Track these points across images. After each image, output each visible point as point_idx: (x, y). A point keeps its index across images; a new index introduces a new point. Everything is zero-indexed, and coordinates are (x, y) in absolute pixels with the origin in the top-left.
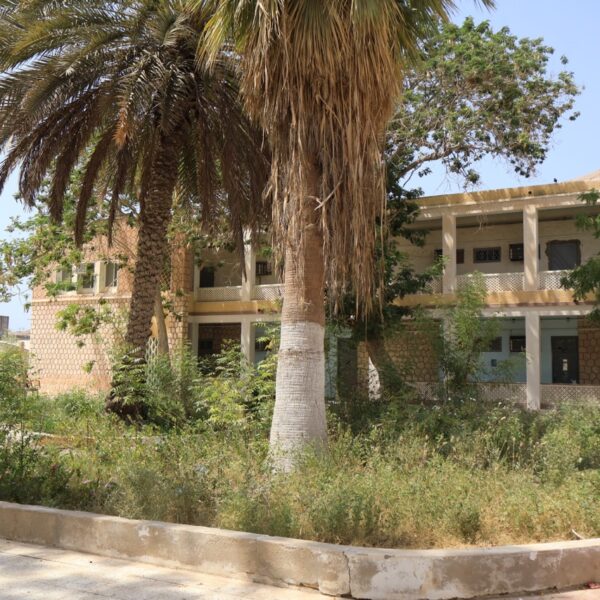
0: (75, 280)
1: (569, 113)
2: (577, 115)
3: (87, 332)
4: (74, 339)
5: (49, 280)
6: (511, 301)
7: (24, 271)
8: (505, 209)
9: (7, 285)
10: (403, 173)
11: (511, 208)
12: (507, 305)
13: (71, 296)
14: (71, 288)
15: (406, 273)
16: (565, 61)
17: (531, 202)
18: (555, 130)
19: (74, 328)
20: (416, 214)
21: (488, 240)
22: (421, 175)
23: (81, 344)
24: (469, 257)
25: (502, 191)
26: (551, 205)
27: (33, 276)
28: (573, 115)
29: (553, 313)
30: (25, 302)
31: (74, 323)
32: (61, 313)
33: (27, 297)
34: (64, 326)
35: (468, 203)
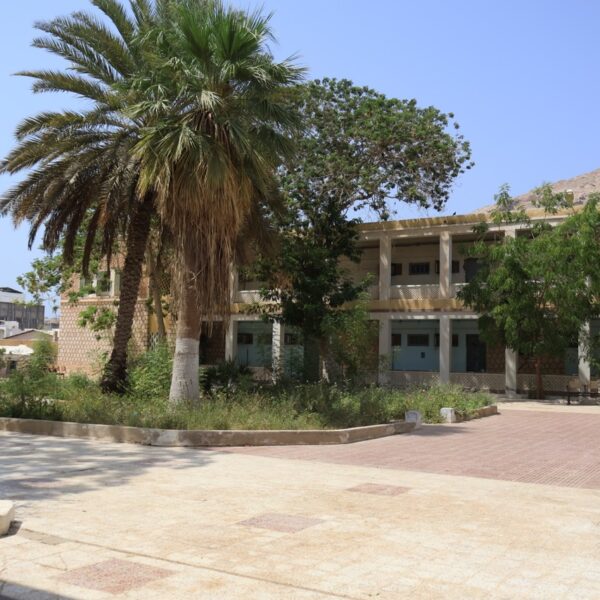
0: (95, 284)
1: (467, 163)
2: (473, 164)
3: (103, 328)
4: (92, 333)
5: (71, 289)
6: (428, 306)
7: (53, 281)
8: (425, 234)
9: (39, 292)
10: (344, 206)
11: (430, 234)
12: (423, 310)
13: (92, 298)
14: (92, 292)
15: (346, 285)
16: (457, 127)
17: (446, 229)
18: (459, 174)
19: (92, 325)
20: (357, 238)
21: (420, 256)
22: (355, 210)
23: (99, 338)
24: (405, 270)
25: (423, 220)
26: (459, 232)
27: (59, 285)
28: (469, 165)
29: (459, 317)
30: (53, 305)
31: (92, 321)
32: (82, 313)
33: (55, 301)
34: (84, 324)
35: (398, 229)
